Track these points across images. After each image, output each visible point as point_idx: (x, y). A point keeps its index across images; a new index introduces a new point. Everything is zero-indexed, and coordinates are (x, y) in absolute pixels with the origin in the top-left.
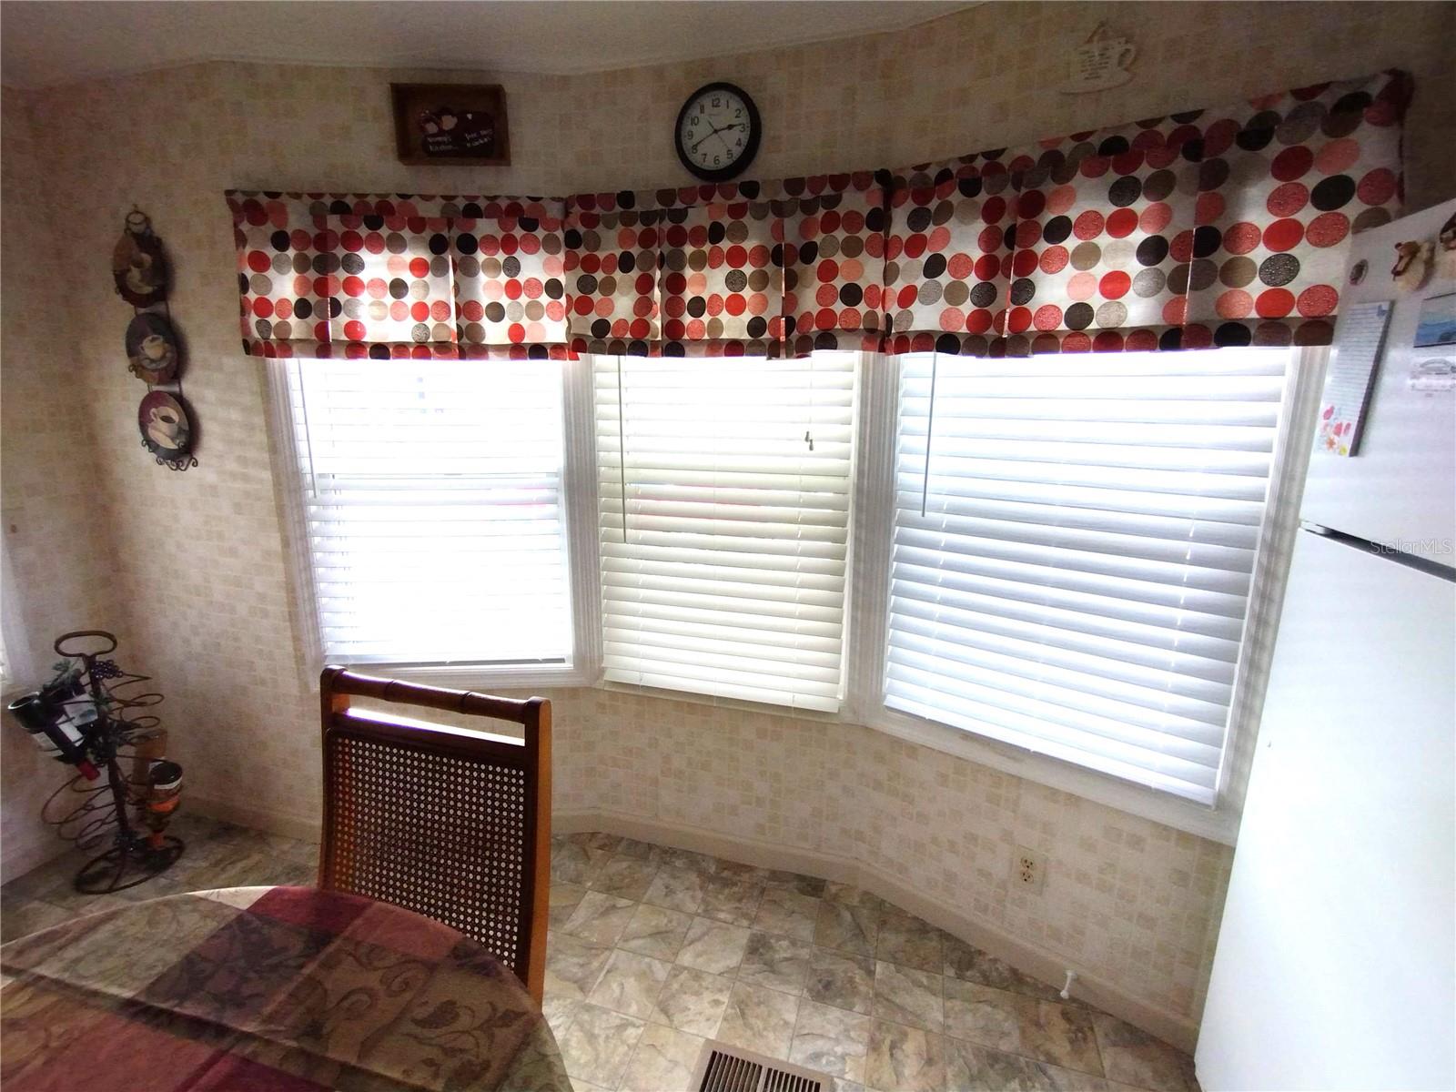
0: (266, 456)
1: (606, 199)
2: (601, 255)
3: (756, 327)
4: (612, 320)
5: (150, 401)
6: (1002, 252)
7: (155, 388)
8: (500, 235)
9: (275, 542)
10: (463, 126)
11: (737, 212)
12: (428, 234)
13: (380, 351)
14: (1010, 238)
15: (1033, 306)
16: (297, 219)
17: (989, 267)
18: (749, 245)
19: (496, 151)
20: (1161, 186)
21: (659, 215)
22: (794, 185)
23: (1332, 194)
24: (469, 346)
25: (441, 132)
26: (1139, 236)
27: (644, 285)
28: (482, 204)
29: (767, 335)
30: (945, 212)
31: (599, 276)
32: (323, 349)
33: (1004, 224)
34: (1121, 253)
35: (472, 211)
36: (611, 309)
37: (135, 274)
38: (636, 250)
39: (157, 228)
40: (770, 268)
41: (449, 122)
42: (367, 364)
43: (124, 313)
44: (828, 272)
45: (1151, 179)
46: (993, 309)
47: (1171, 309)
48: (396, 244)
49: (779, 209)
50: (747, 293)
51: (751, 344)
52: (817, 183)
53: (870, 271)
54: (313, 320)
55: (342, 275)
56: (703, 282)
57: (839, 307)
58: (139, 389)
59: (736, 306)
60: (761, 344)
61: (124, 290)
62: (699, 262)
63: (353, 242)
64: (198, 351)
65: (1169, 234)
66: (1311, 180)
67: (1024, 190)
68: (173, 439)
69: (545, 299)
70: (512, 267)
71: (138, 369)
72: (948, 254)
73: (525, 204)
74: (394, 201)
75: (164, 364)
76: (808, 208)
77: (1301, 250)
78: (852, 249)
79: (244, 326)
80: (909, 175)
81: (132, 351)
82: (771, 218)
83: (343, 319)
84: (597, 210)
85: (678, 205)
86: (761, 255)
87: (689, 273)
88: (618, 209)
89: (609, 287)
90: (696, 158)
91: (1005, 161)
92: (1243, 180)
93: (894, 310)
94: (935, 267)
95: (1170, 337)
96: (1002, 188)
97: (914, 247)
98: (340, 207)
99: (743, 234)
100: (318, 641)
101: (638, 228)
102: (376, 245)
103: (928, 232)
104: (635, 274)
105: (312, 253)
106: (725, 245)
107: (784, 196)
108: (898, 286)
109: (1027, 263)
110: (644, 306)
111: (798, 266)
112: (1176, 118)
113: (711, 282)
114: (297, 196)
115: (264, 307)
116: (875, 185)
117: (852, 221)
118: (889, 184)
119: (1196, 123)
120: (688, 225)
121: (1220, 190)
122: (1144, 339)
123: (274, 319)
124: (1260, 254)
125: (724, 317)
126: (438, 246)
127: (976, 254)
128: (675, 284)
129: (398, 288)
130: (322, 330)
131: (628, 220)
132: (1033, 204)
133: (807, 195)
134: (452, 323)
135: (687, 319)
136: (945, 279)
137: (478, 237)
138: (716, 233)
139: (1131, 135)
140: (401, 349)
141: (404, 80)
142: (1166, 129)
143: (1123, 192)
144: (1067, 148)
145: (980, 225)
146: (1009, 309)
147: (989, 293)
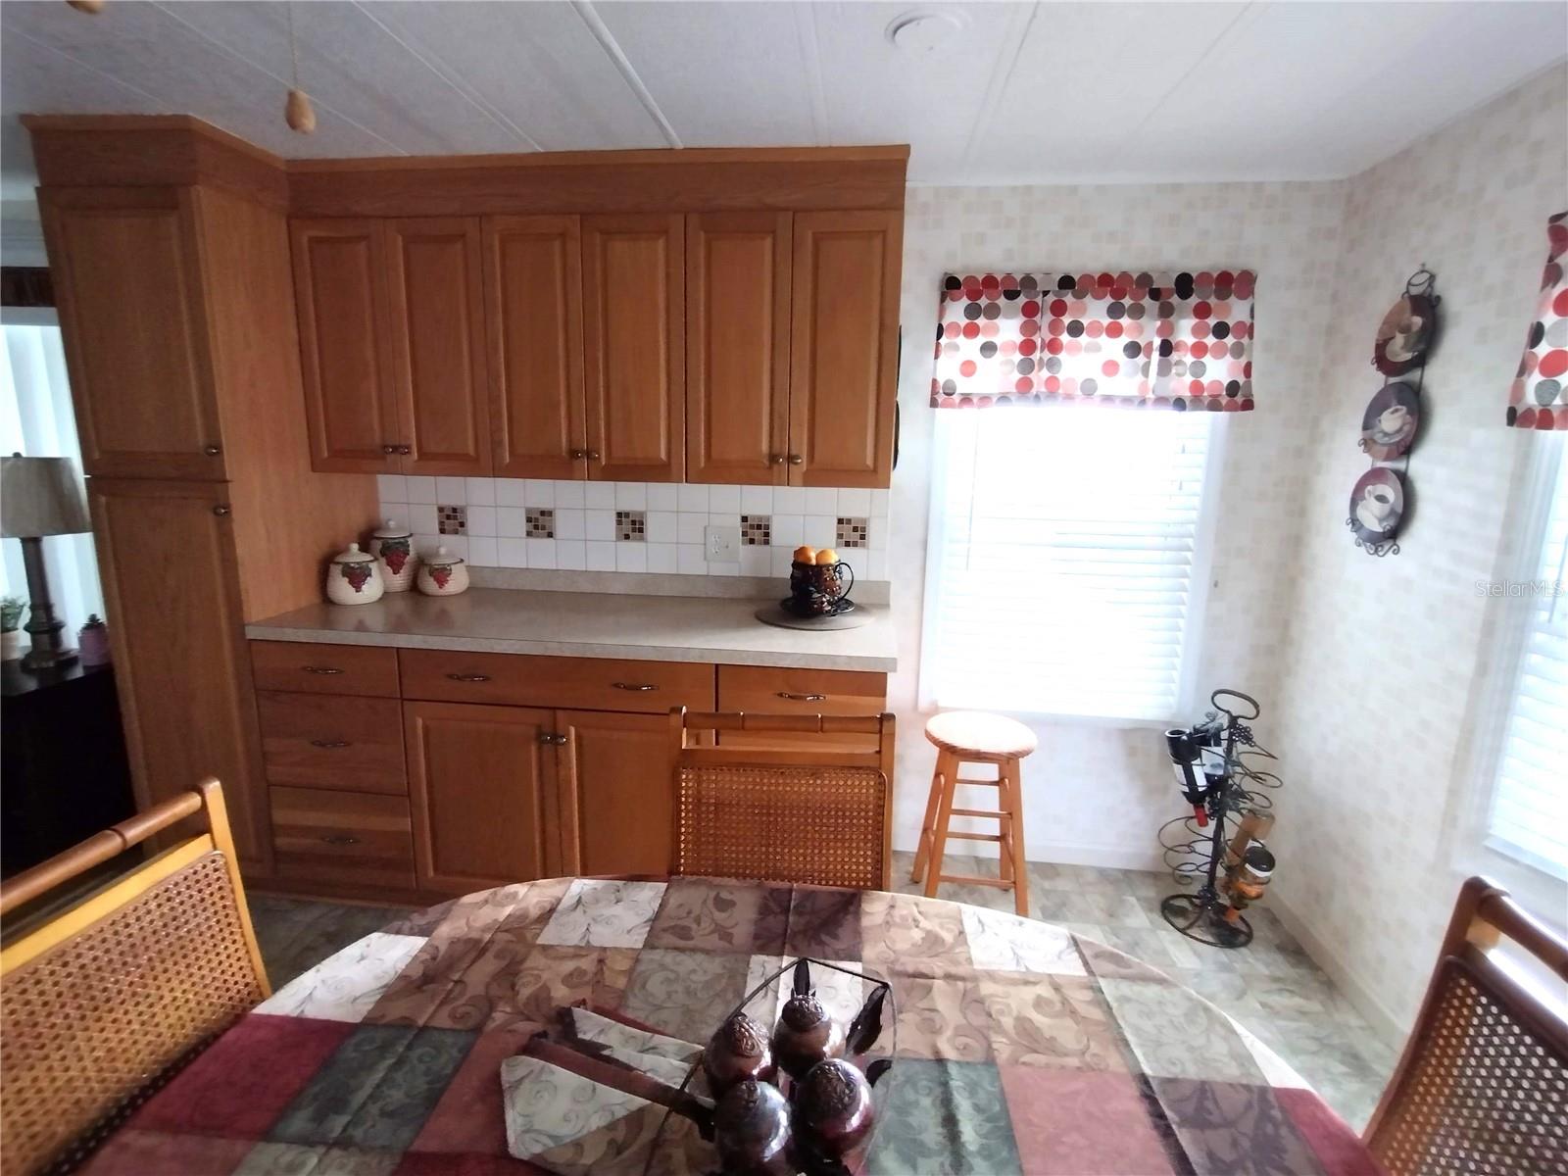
0: (1492, 556)
5: (1374, 476)
7: (1381, 464)
37: (1399, 339)
39: (1439, 288)
61: (1382, 360)
64: (1443, 423)
68: (1381, 520)
71: (1367, 444)
75: (1397, 439)
79: (1518, 390)
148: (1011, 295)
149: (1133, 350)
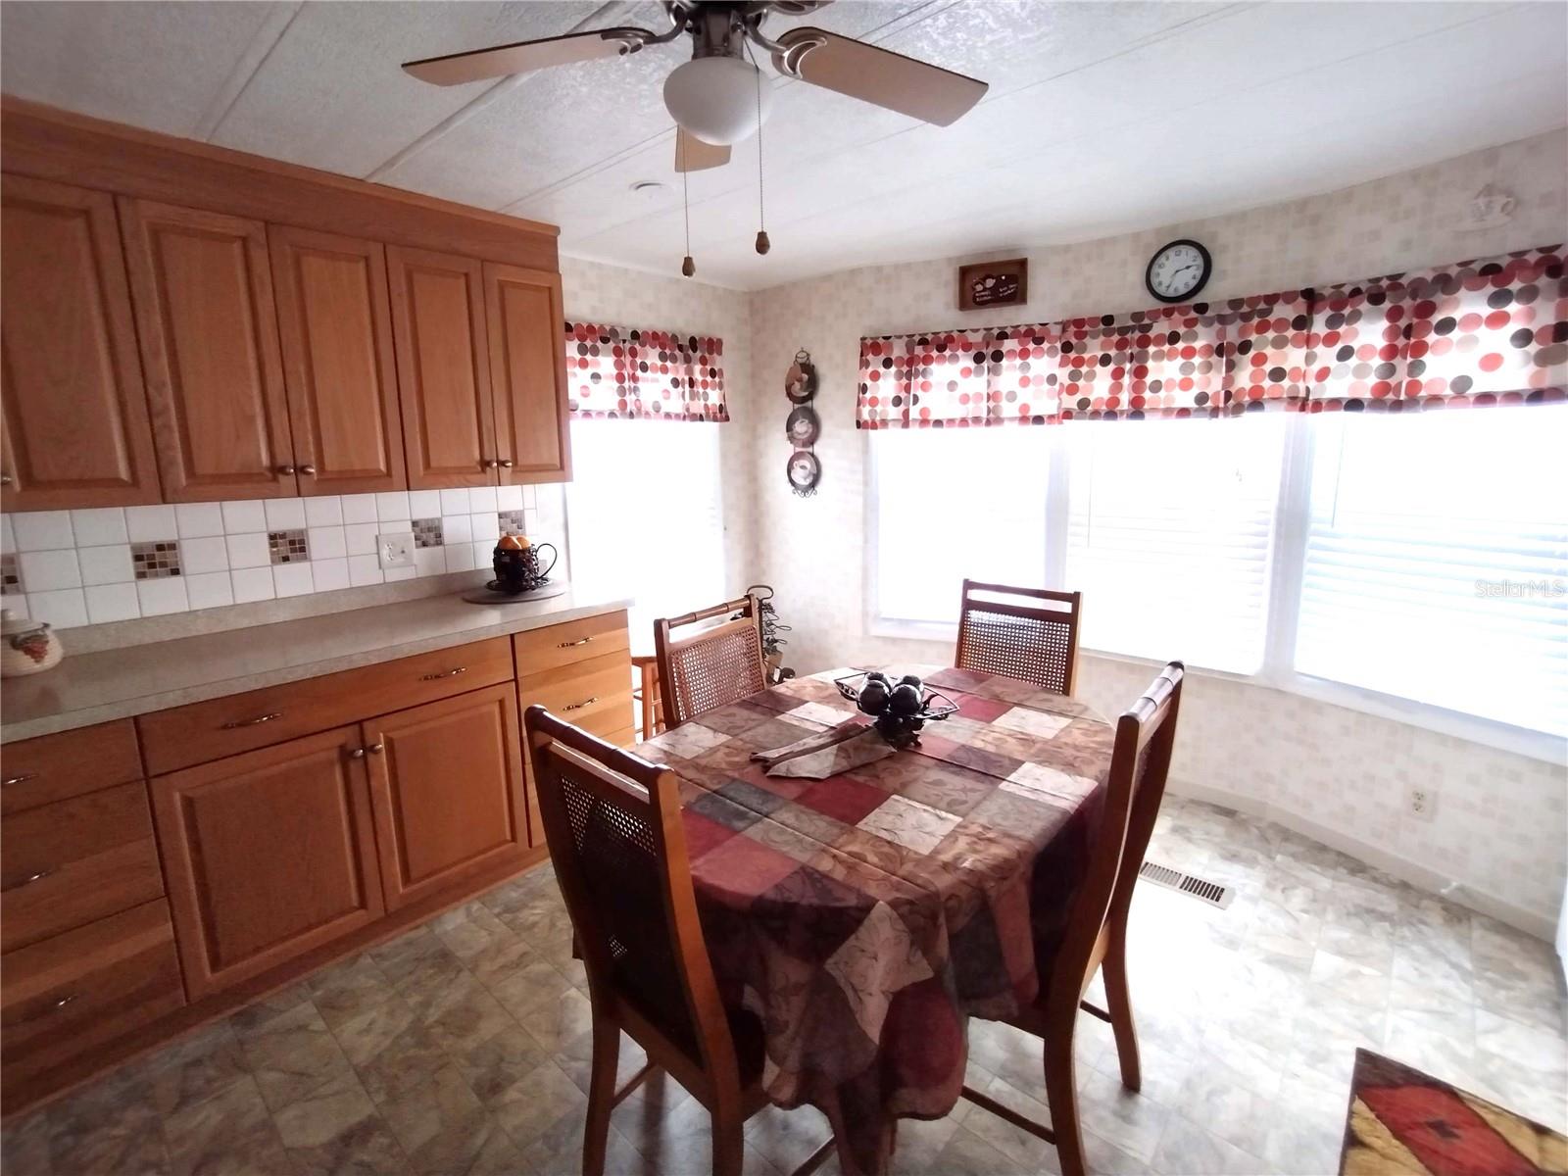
0: (861, 489)
1: (1093, 321)
2: (1086, 356)
3: (1202, 398)
4: (1092, 398)
5: (796, 456)
6: (1401, 342)
7: (798, 449)
8: (1018, 348)
9: (859, 540)
10: (999, 284)
11: (1190, 324)
12: (973, 352)
13: (938, 423)
14: (1408, 332)
15: (1423, 378)
16: (898, 351)
17: (1391, 352)
18: (1198, 344)
19: (1019, 297)
20: (1529, 295)
21: (1131, 329)
22: (1235, 304)
24: (993, 419)
25: (985, 289)
26: (1513, 327)
27: (1118, 374)
28: (1009, 331)
29: (1209, 404)
30: (1356, 316)
31: (1084, 369)
32: (906, 422)
33: (1403, 323)
34: (1499, 339)
35: (1003, 336)
36: (1091, 390)
37: (797, 385)
38: (1113, 352)
39: (813, 360)
40: (1214, 358)
41: (990, 283)
42: (930, 430)
43: (787, 407)
44: (1259, 360)
45: (1521, 291)
46: (1392, 381)
47: (1534, 377)
48: (954, 358)
49: (1222, 320)
50: (1196, 376)
51: (1196, 410)
52: (1253, 301)
53: (1293, 357)
54: (902, 407)
55: (920, 379)
56: (1160, 370)
57: (1267, 383)
58: (789, 450)
59: (1186, 385)
60: (1204, 409)
61: (790, 395)
62: (1159, 356)
63: (927, 360)
64: (826, 427)
65: (1534, 328)
67: (1419, 301)
68: (805, 479)
69: (1046, 386)
70: (1026, 367)
71: (791, 439)
72: (1356, 344)
73: (1037, 328)
74: (955, 334)
75: (806, 436)
76: (1246, 317)
78: (1280, 343)
79: (859, 413)
80: (1327, 292)
81: (789, 428)
82: (1217, 326)
83: (919, 405)
84: (1086, 328)
85: (1146, 321)
86: (1208, 350)
87: (1150, 364)
88: (1102, 326)
89: (1091, 376)
90: (1161, 290)
91: (1404, 281)
93: (1312, 384)
94: (1345, 354)
96: (1402, 298)
97: (1330, 340)
98: (923, 342)
99: (1195, 337)
101: (1116, 338)
102: (941, 359)
103: (1342, 329)
104: (1112, 367)
105: (905, 369)
106: (1180, 345)
107: (1228, 311)
108: (1316, 367)
109: (1420, 349)
110: (1117, 388)
111: (1236, 356)
112: (1541, 250)
113: (1164, 368)
114: (900, 337)
115: (874, 402)
116: (1301, 300)
117: (1281, 325)
118: (1311, 297)
119: (1556, 253)
120: (1152, 334)
122: (1513, 396)
123: (879, 408)
125: (1177, 393)
126: (979, 358)
127: (1381, 343)
128: (1141, 372)
129: (952, 385)
130: (906, 413)
131: (1108, 334)
132: (1427, 309)
133: (1245, 309)
134: (984, 405)
135: (1147, 395)
136: (1353, 361)
137: (1004, 352)
138: (1174, 338)
139: (1504, 262)
140: (951, 421)
141: (964, 264)
142: (1533, 258)
143: (1500, 298)
144: (1454, 271)
145: (1384, 324)
146: (1406, 380)
147: (1391, 370)
148: (605, 340)
149: (676, 383)
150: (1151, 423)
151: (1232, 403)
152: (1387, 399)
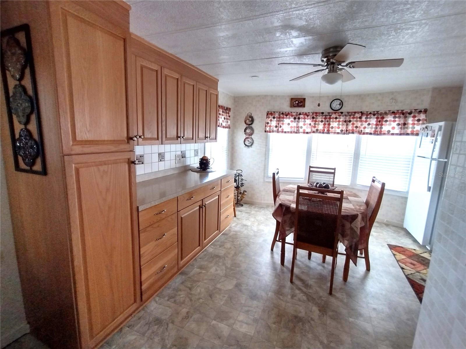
0: (265, 147)
1: (319, 113)
2: (317, 120)
3: (342, 131)
4: (319, 129)
6: (378, 123)
7: (247, 137)
8: (303, 117)
9: (263, 159)
10: (299, 103)
11: (339, 116)
12: (293, 117)
13: (285, 132)
14: (380, 121)
15: (382, 130)
16: (277, 115)
17: (377, 125)
18: (341, 120)
19: (303, 106)
20: (399, 117)
21: (328, 115)
22: (348, 113)
23: (419, 120)
24: (297, 132)
25: (296, 103)
26: (397, 123)
27: (325, 124)
28: (301, 113)
29: (343, 132)
30: (370, 118)
31: (317, 123)
32: (278, 132)
33: (379, 120)
34: (394, 124)
35: (300, 114)
36: (319, 127)
37: (248, 121)
38: (323, 120)
39: (252, 115)
40: (344, 123)
41: (297, 102)
42: (284, 134)
43: (245, 126)
44: (353, 124)
45: (398, 117)
46: (377, 130)
47: (400, 131)
48: (289, 118)
49: (346, 115)
50: (340, 126)
51: (341, 133)
52: (352, 113)
53: (359, 124)
54: (277, 128)
55: (282, 122)
56: (333, 124)
57: (355, 129)
58: (244, 136)
59: (339, 128)
60: (342, 133)
61: (245, 123)
62: (333, 122)
63: (283, 118)
64: (255, 131)
65: (400, 123)
66: (416, 119)
67: (382, 116)
68: (249, 144)
69: (309, 126)
70: (305, 121)
71: (245, 134)
72: (371, 123)
73: (307, 113)
74: (290, 113)
75: (250, 133)
76: (350, 116)
77: (415, 126)
78: (357, 121)
79: (265, 129)
80: (365, 113)
81: (245, 131)
82: (345, 117)
83: (281, 128)
84: (318, 114)
85: (331, 114)
86: (343, 121)
87: (331, 123)
88: (321, 114)
89: (319, 124)
90: (333, 108)
91: (379, 112)
92: (409, 118)
93: (363, 130)
94: (369, 124)
95: (401, 134)
96: (379, 115)
97: (366, 121)
98: (283, 114)
99: (340, 119)
100: (268, 174)
101: (324, 117)
102: (286, 118)
103: (368, 120)
104: (323, 123)
105: (278, 119)
106: (338, 120)
107: (347, 114)
108: (363, 126)
109: (382, 125)
110: (324, 127)
111: (348, 123)
112: (401, 110)
113: (334, 124)
114: (277, 112)
115: (270, 126)
116: (360, 114)
117: (357, 118)
118: (362, 113)
119: (403, 111)
120: (332, 117)
121: (406, 119)
122: (397, 134)
123: (271, 128)
124: (411, 126)
125: (337, 129)
126: (295, 118)
127: (375, 123)
128: (329, 124)
129: (289, 124)
130: (278, 129)
131: (322, 116)
132: (383, 118)
133: (350, 114)
134: (296, 129)
135: (330, 129)
136: (370, 126)
137: (300, 117)
138: (336, 118)
139: (396, 112)
140: (288, 132)
141: (292, 97)
142: (400, 111)
143: (395, 117)
144: (387, 112)
145: (375, 120)
146: (379, 130)
147: (376, 128)
149: (224, 118)
150: (331, 136)
151: (347, 132)
152: (375, 133)
